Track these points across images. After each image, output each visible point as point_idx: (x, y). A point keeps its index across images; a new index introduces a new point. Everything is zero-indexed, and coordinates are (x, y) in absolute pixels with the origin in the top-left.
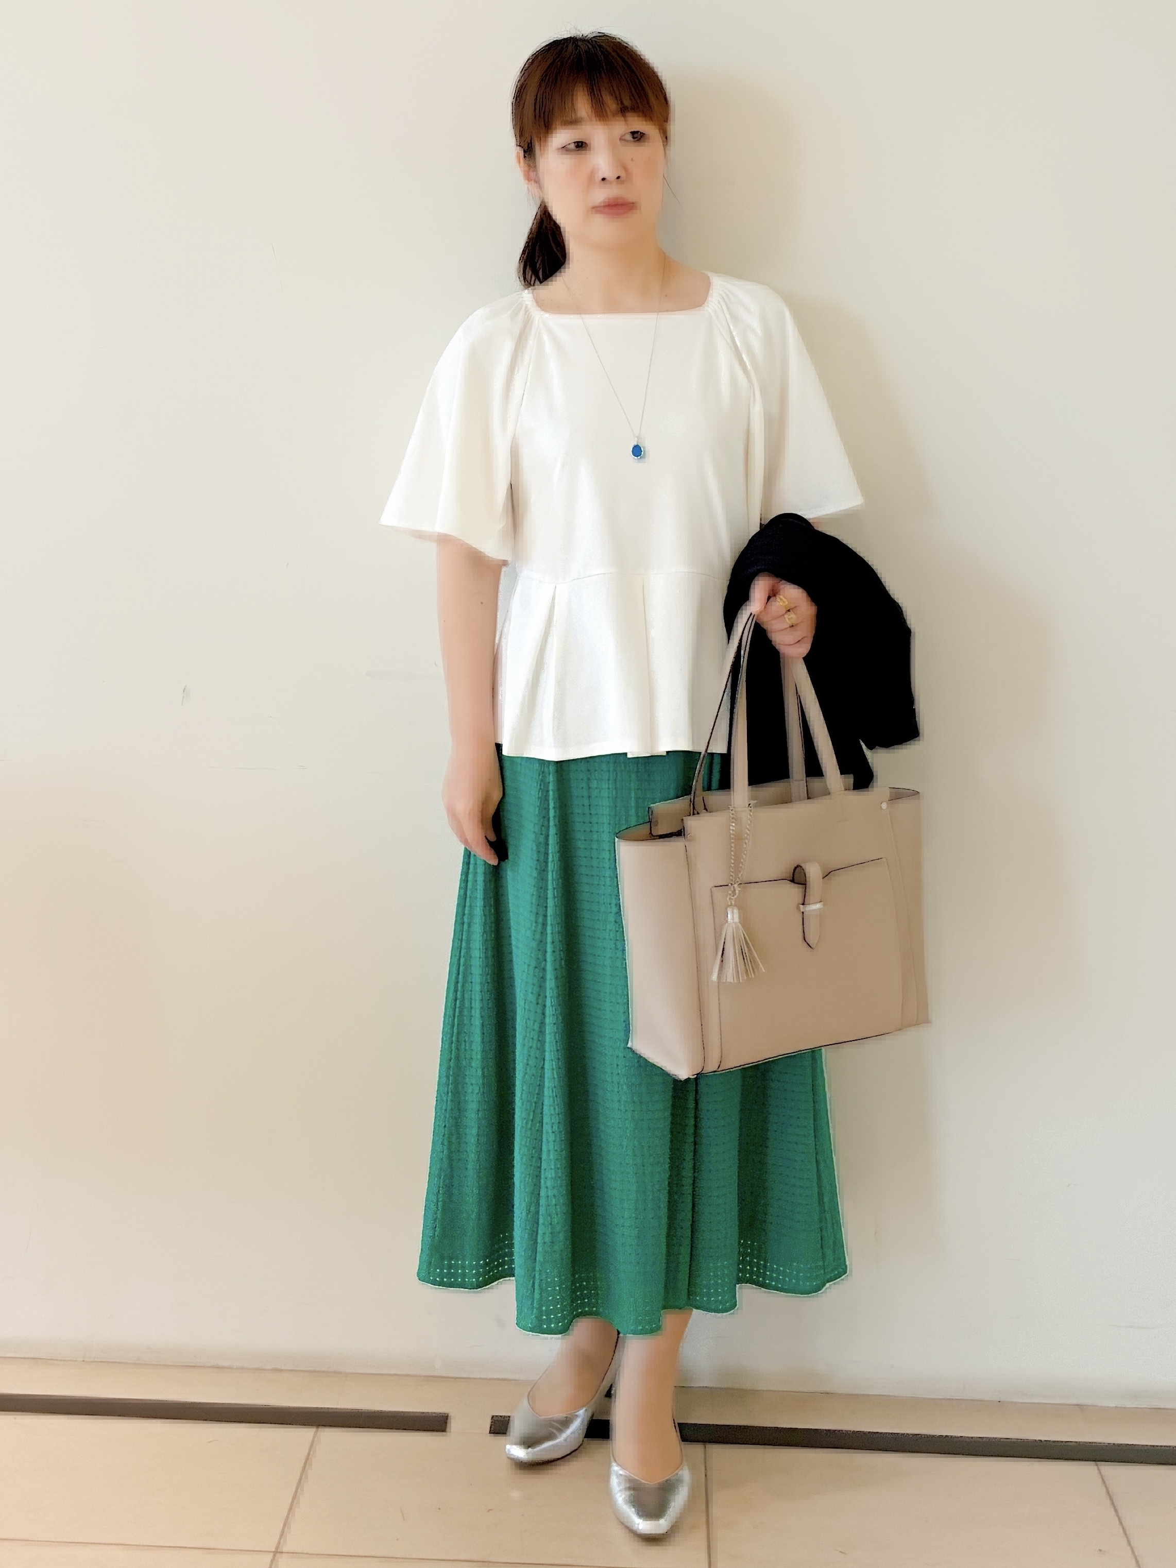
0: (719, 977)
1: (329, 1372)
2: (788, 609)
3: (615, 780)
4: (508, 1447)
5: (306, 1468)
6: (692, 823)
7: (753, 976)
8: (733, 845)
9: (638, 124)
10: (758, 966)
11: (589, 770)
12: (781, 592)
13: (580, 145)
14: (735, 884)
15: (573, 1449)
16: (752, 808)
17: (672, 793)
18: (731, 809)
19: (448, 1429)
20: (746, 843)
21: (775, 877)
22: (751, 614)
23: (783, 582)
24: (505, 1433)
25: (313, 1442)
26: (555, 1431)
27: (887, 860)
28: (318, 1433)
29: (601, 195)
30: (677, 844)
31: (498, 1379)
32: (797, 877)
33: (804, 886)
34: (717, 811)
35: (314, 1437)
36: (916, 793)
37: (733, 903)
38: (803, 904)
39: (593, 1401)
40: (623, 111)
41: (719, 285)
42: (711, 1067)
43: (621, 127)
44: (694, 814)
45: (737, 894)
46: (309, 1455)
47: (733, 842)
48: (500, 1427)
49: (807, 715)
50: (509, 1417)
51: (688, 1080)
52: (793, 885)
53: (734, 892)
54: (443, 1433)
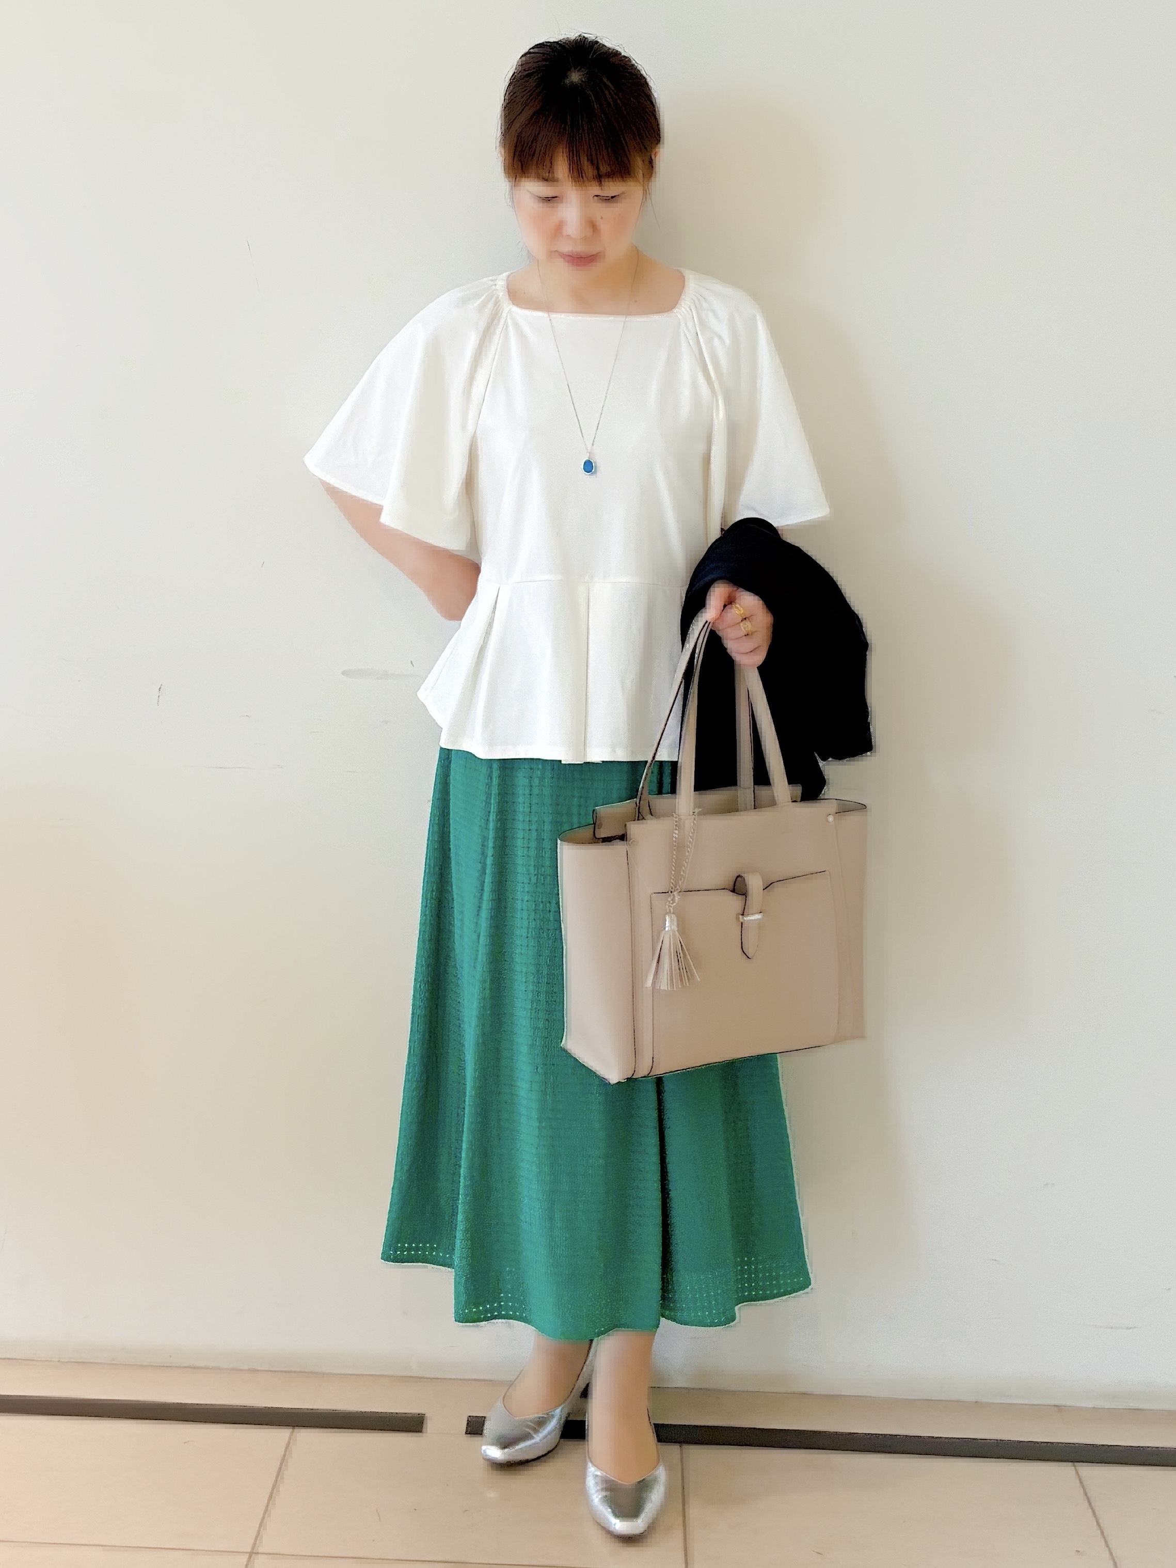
0: (654, 983)
1: (306, 1372)
2: (744, 617)
4: (484, 1448)
5: (282, 1469)
6: (635, 829)
7: (687, 984)
8: (675, 853)
10: (692, 975)
12: (737, 601)
14: (675, 891)
15: (550, 1449)
16: (696, 816)
17: (615, 795)
18: (675, 816)
19: (424, 1430)
20: (688, 852)
21: (716, 886)
22: (707, 622)
23: (741, 589)
24: (481, 1434)
25: (289, 1443)
26: (531, 1432)
27: (829, 872)
28: (294, 1434)
29: (566, 248)
30: (619, 848)
31: (475, 1380)
32: (738, 887)
33: (744, 897)
34: (663, 816)
35: (290, 1438)
36: (864, 807)
37: (672, 910)
38: (743, 915)
39: (569, 1400)
41: (693, 284)
42: (642, 1072)
44: (638, 820)
45: (676, 902)
46: (285, 1455)
47: (675, 850)
48: (475, 1427)
49: (758, 723)
50: (485, 1417)
51: (618, 1083)
52: (733, 895)
53: (673, 900)
54: (420, 1434)
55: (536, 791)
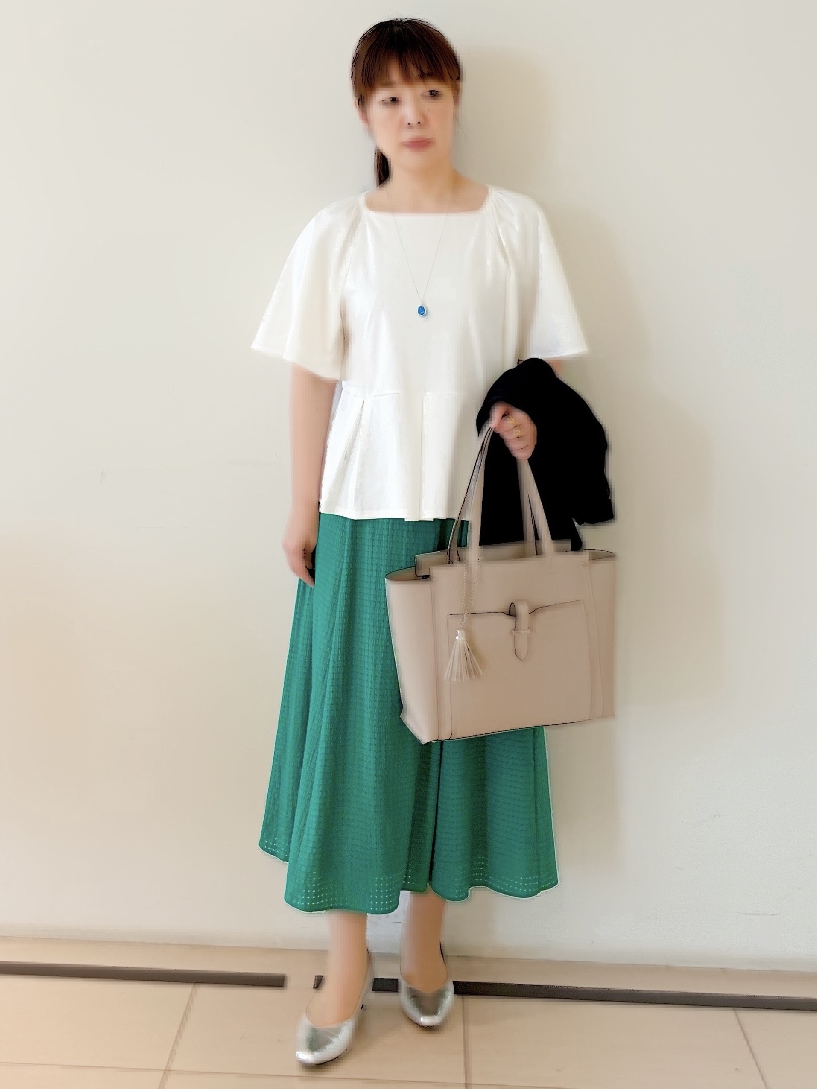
0: (450, 676)
1: (202, 946)
2: (516, 426)
3: (393, 535)
5: (187, 1012)
6: (438, 571)
7: (475, 677)
9: (434, 85)
11: (374, 528)
12: (510, 416)
13: (394, 100)
14: (464, 613)
16: (485, 562)
17: (431, 548)
18: (465, 562)
19: (285, 985)
20: (474, 586)
21: (497, 610)
23: (512, 407)
25: (190, 995)
27: (584, 601)
28: (194, 989)
29: (408, 135)
30: (425, 584)
31: (321, 951)
32: (511, 613)
33: (516, 618)
35: (192, 991)
36: (614, 555)
37: (461, 627)
38: (515, 630)
40: (423, 76)
43: (422, 88)
44: (440, 566)
45: (465, 621)
46: (189, 1003)
47: (465, 585)
51: (429, 744)
52: (509, 617)
53: (463, 619)
54: (282, 988)
55: (376, 543)
